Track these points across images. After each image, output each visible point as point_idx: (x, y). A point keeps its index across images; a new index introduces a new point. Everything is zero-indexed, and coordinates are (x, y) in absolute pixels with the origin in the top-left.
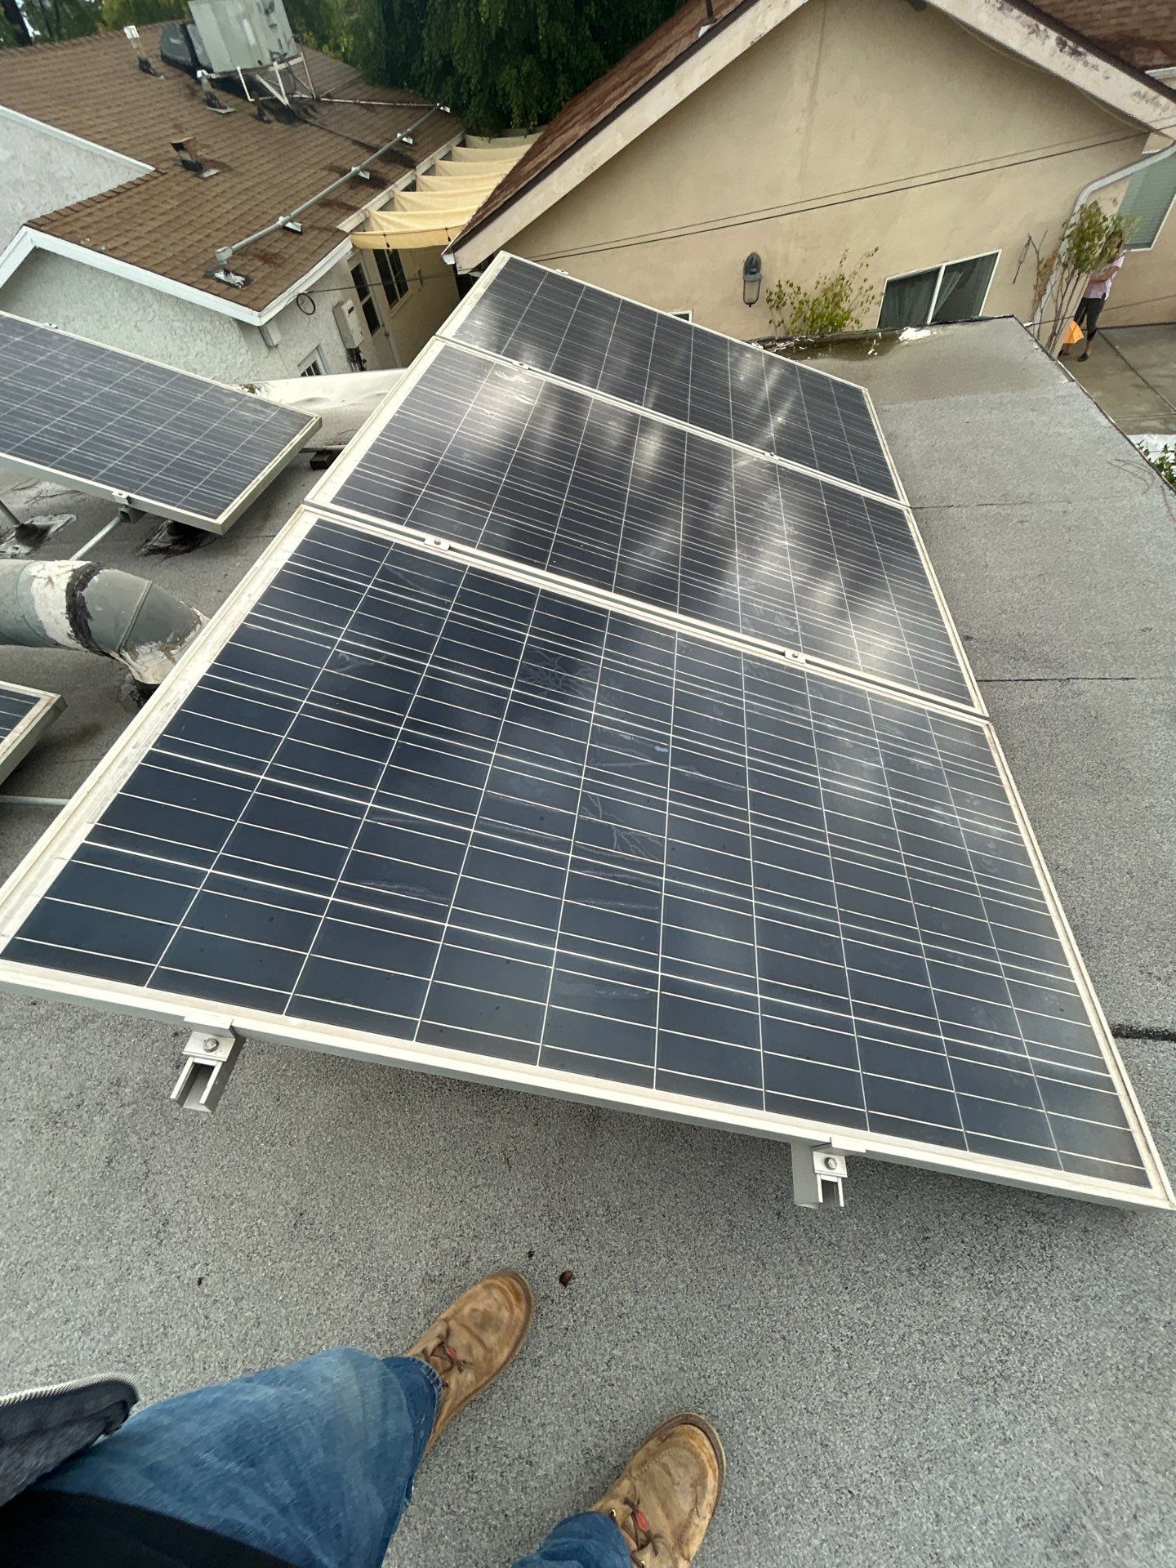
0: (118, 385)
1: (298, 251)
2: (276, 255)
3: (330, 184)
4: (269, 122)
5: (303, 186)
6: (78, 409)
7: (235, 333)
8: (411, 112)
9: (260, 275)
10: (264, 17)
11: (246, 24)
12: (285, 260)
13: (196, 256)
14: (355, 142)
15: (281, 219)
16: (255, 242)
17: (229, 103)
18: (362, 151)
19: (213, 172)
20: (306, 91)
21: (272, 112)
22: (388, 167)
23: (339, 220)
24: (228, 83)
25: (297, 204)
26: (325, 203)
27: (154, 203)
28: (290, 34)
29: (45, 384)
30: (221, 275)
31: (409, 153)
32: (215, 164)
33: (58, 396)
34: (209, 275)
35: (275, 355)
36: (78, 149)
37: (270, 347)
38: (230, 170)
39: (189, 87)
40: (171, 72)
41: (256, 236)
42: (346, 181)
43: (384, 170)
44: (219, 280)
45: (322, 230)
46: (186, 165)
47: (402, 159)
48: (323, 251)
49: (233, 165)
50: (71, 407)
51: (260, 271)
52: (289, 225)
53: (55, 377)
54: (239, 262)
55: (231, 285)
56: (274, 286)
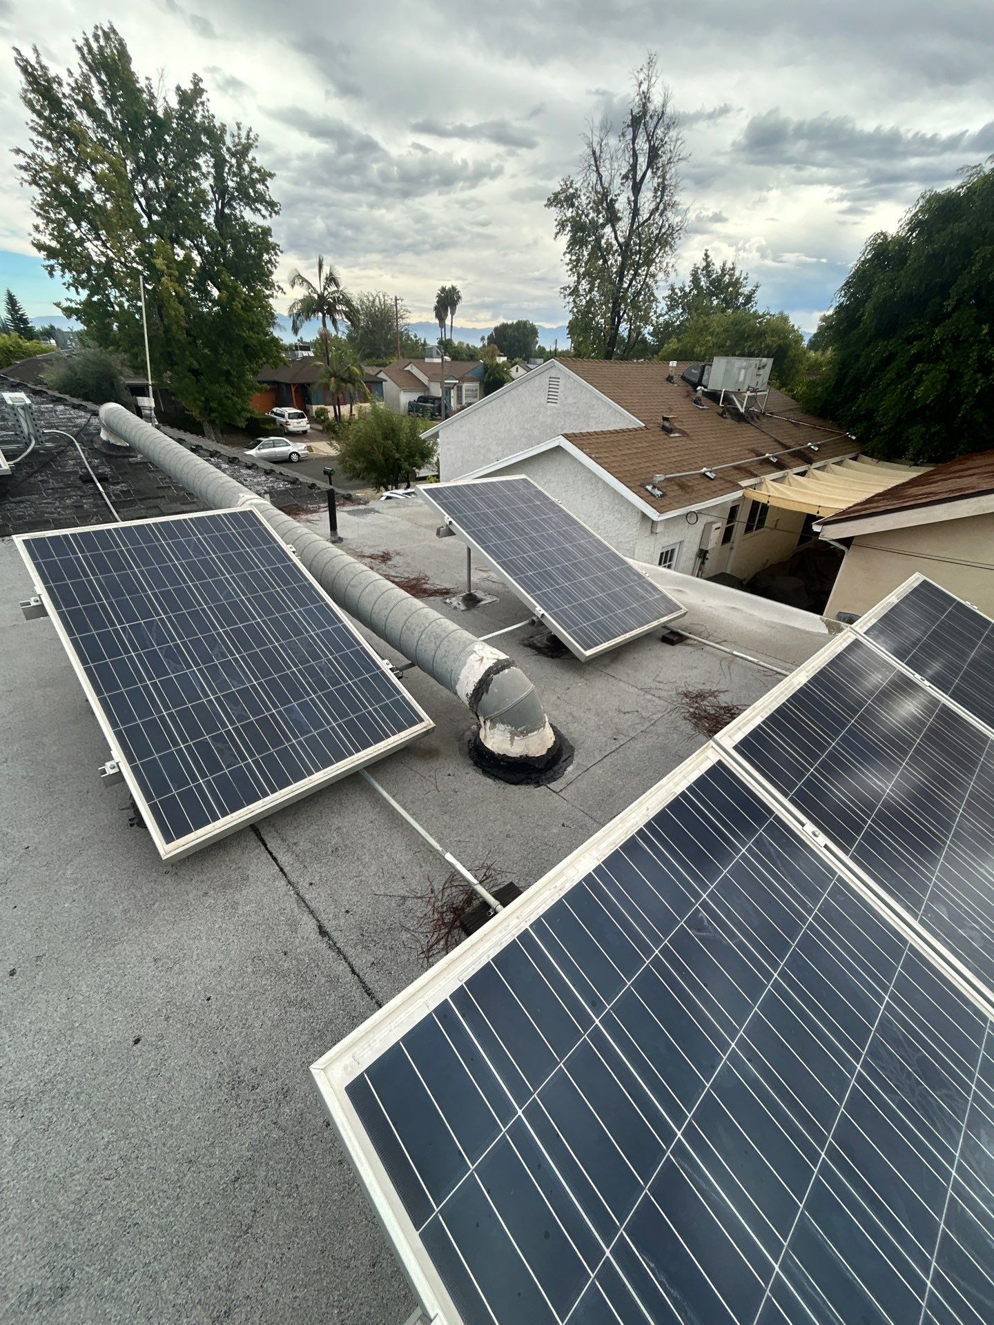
0: (575, 546)
1: (705, 488)
2: (689, 487)
3: (747, 458)
4: (726, 418)
5: (729, 455)
6: (546, 552)
7: (637, 519)
8: (826, 433)
9: (673, 494)
10: (756, 370)
11: (743, 372)
12: (693, 491)
13: (640, 474)
14: (776, 440)
15: (705, 469)
16: (680, 477)
17: (707, 404)
18: (778, 446)
19: (677, 435)
20: (758, 407)
21: (731, 413)
22: (793, 459)
23: (743, 479)
24: (713, 396)
25: (719, 463)
26: (737, 468)
27: (634, 441)
28: (766, 380)
29: (538, 531)
30: (649, 488)
31: (811, 455)
32: (680, 431)
33: (540, 541)
34: (643, 486)
35: (653, 538)
36: (610, 407)
37: (652, 532)
38: (688, 436)
39: (688, 392)
40: (682, 383)
41: (684, 474)
42: (759, 460)
43: (787, 460)
44: (647, 490)
45: (727, 481)
46: (664, 428)
47: (806, 457)
48: (720, 492)
49: (691, 434)
50: (543, 548)
51: (674, 491)
52: (708, 474)
53: (544, 529)
54: (664, 484)
55: (652, 495)
56: (678, 502)
